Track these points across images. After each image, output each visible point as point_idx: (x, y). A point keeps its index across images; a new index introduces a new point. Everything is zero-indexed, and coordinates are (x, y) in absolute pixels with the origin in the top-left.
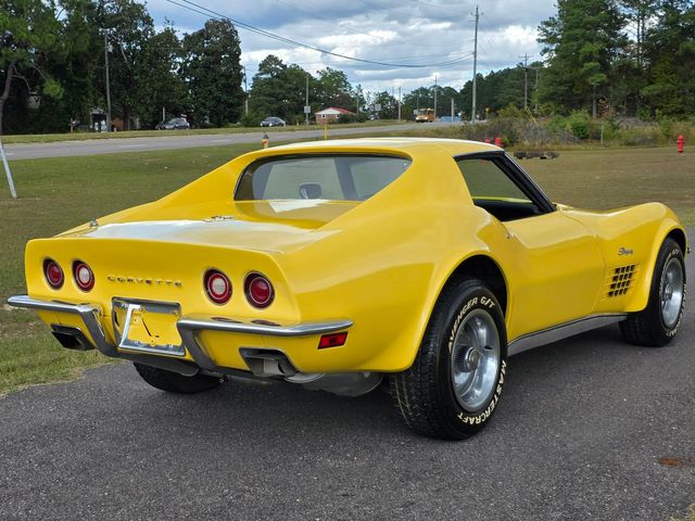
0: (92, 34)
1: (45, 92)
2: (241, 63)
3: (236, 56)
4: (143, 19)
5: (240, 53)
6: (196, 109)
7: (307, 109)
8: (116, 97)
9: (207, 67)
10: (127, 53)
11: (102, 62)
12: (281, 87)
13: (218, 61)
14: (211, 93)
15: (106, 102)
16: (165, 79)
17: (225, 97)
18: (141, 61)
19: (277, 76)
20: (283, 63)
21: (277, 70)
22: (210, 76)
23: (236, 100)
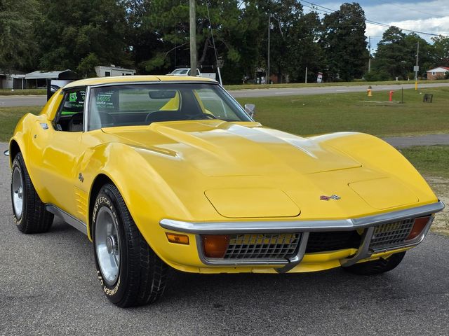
0: (260, 18)
1: (229, 57)
2: (365, 34)
3: (362, 30)
4: (296, 6)
5: (365, 28)
6: (330, 68)
7: (416, 68)
8: (274, 60)
9: (340, 37)
10: (283, 29)
11: (266, 37)
12: (400, 50)
13: (348, 34)
14: (342, 56)
15: (267, 64)
16: (309, 47)
17: (352, 60)
18: (293, 35)
19: (397, 43)
20: (403, 32)
21: (397, 38)
22: (342, 44)
23: (360, 62)
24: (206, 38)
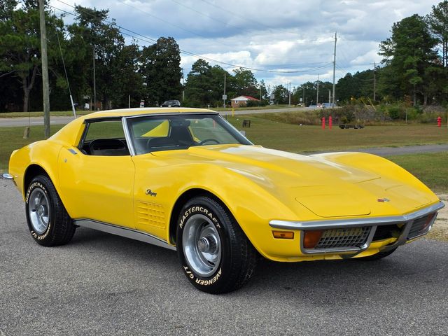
0: (86, 48)
1: (58, 85)
2: (180, 66)
3: (177, 62)
4: (118, 38)
5: (180, 60)
6: (150, 96)
7: (225, 97)
8: (99, 88)
9: (158, 68)
10: (107, 60)
11: (92, 66)
12: (207, 81)
13: (165, 65)
14: (160, 86)
15: (93, 91)
16: (131, 77)
17: (169, 89)
18: (116, 65)
19: (205, 74)
20: (209, 65)
21: (204, 69)
22: (160, 75)
23: (177, 91)
24: (34, 66)
